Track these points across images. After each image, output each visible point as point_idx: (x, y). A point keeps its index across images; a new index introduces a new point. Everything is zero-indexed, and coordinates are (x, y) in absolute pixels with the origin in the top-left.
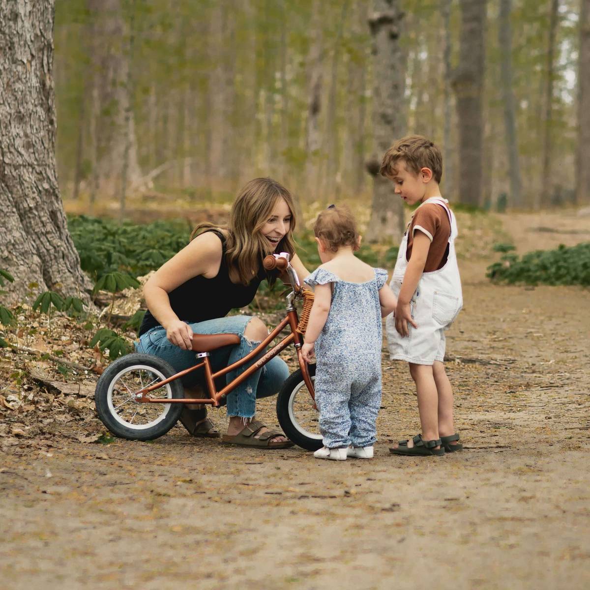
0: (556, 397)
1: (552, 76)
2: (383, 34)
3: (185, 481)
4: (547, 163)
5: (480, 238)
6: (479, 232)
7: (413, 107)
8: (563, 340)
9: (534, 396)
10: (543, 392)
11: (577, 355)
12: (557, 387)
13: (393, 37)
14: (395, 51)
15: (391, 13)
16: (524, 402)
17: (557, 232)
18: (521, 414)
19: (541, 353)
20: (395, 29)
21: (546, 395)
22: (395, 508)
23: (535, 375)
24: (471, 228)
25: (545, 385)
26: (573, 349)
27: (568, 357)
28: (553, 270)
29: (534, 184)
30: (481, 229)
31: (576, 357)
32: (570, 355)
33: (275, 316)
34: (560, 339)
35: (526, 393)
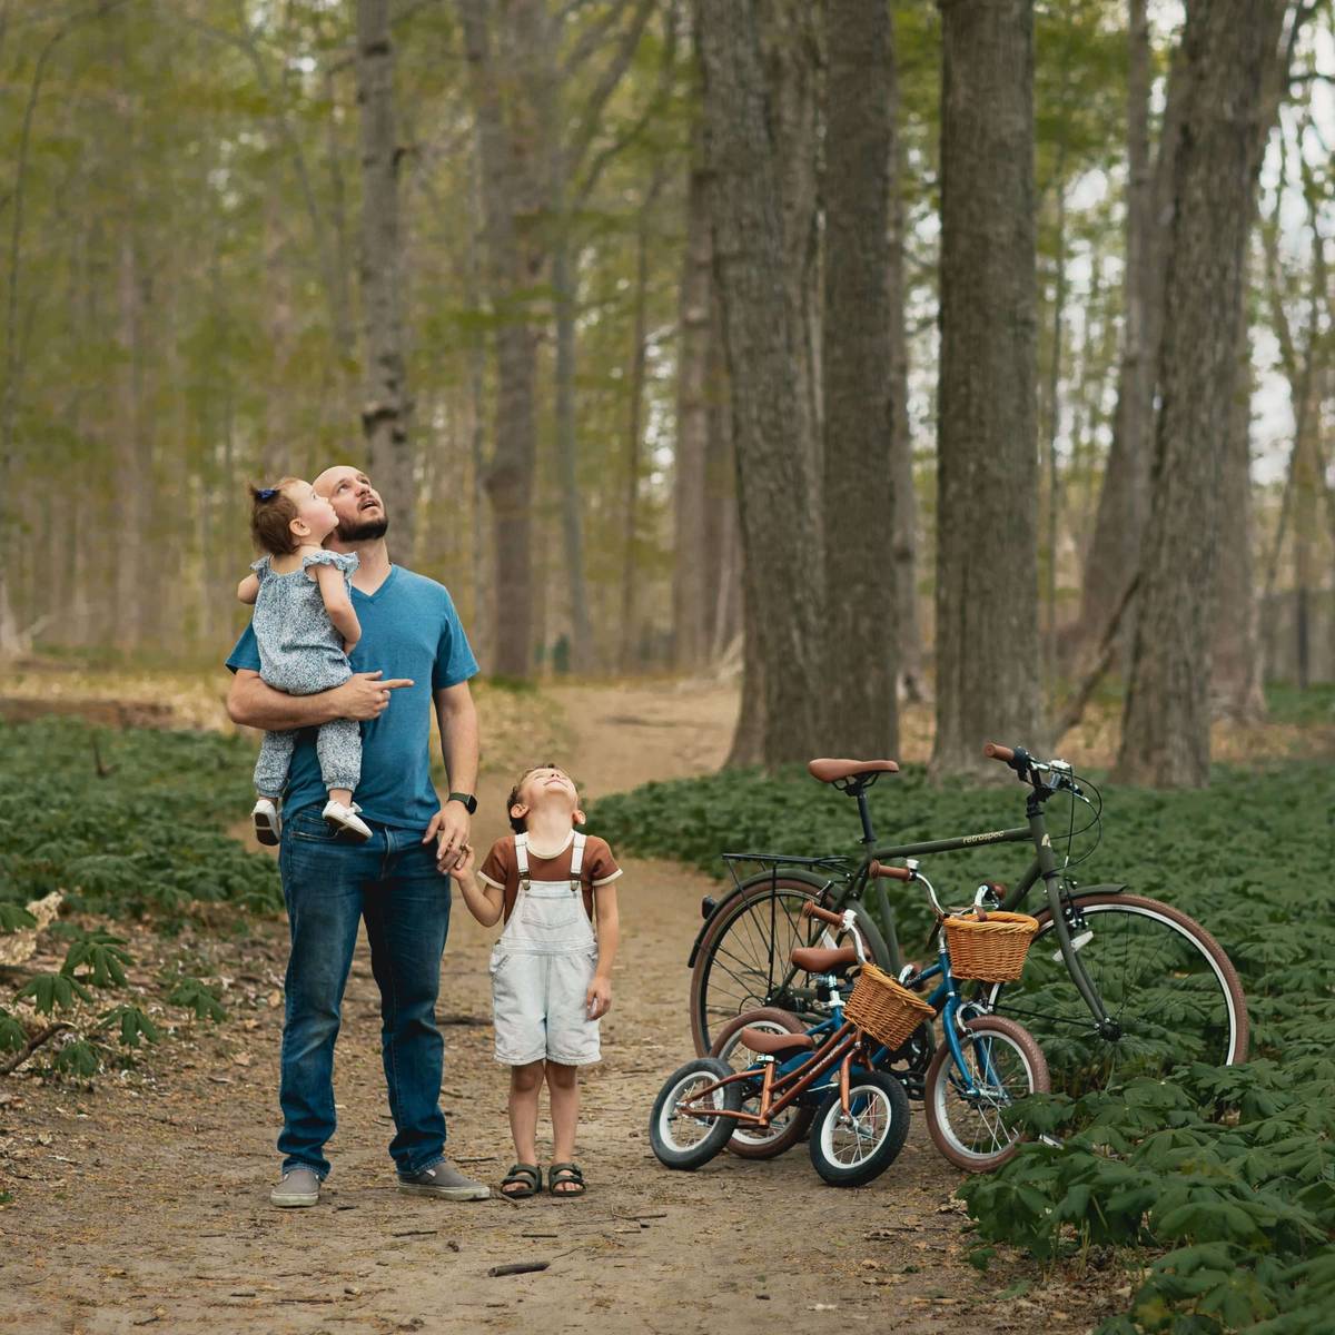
0: (645, 1092)
1: (635, 463)
2: (383, 433)
3: (116, 1275)
4: (628, 598)
5: (530, 735)
6: (527, 727)
7: (425, 495)
8: (655, 979)
9: (613, 1089)
10: (625, 1082)
11: (673, 1007)
12: (646, 1071)
13: (398, 439)
14: (400, 459)
15: (394, 403)
16: (599, 1102)
17: (644, 723)
18: (594, 1126)
19: (622, 1003)
20: (401, 427)
21: (630, 1088)
22: (417, 1326)
23: (613, 1048)
24: (516, 721)
25: (628, 1069)
26: (668, 996)
27: (662, 1011)
28: (640, 830)
29: (610, 624)
30: (532, 721)
31: (674, 1013)
32: (666, 1008)
33: (232, 946)
34: (648, 975)
35: (602, 1084)
